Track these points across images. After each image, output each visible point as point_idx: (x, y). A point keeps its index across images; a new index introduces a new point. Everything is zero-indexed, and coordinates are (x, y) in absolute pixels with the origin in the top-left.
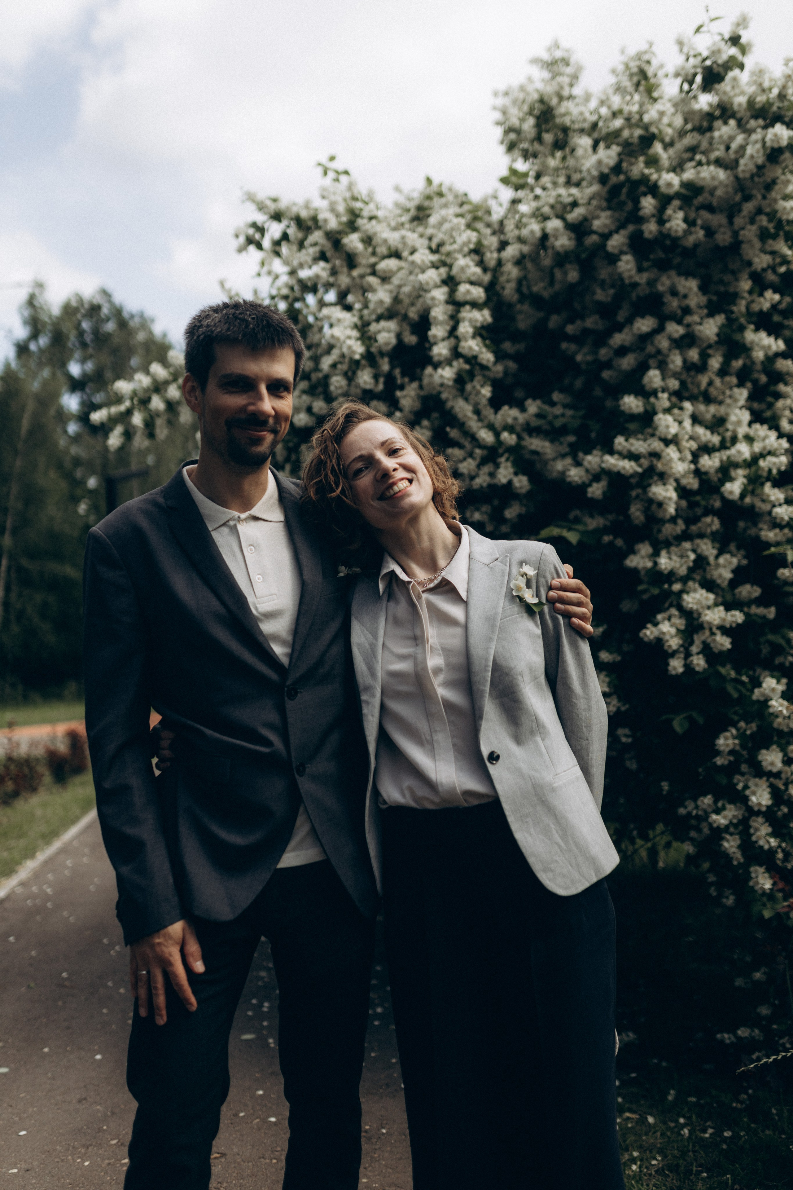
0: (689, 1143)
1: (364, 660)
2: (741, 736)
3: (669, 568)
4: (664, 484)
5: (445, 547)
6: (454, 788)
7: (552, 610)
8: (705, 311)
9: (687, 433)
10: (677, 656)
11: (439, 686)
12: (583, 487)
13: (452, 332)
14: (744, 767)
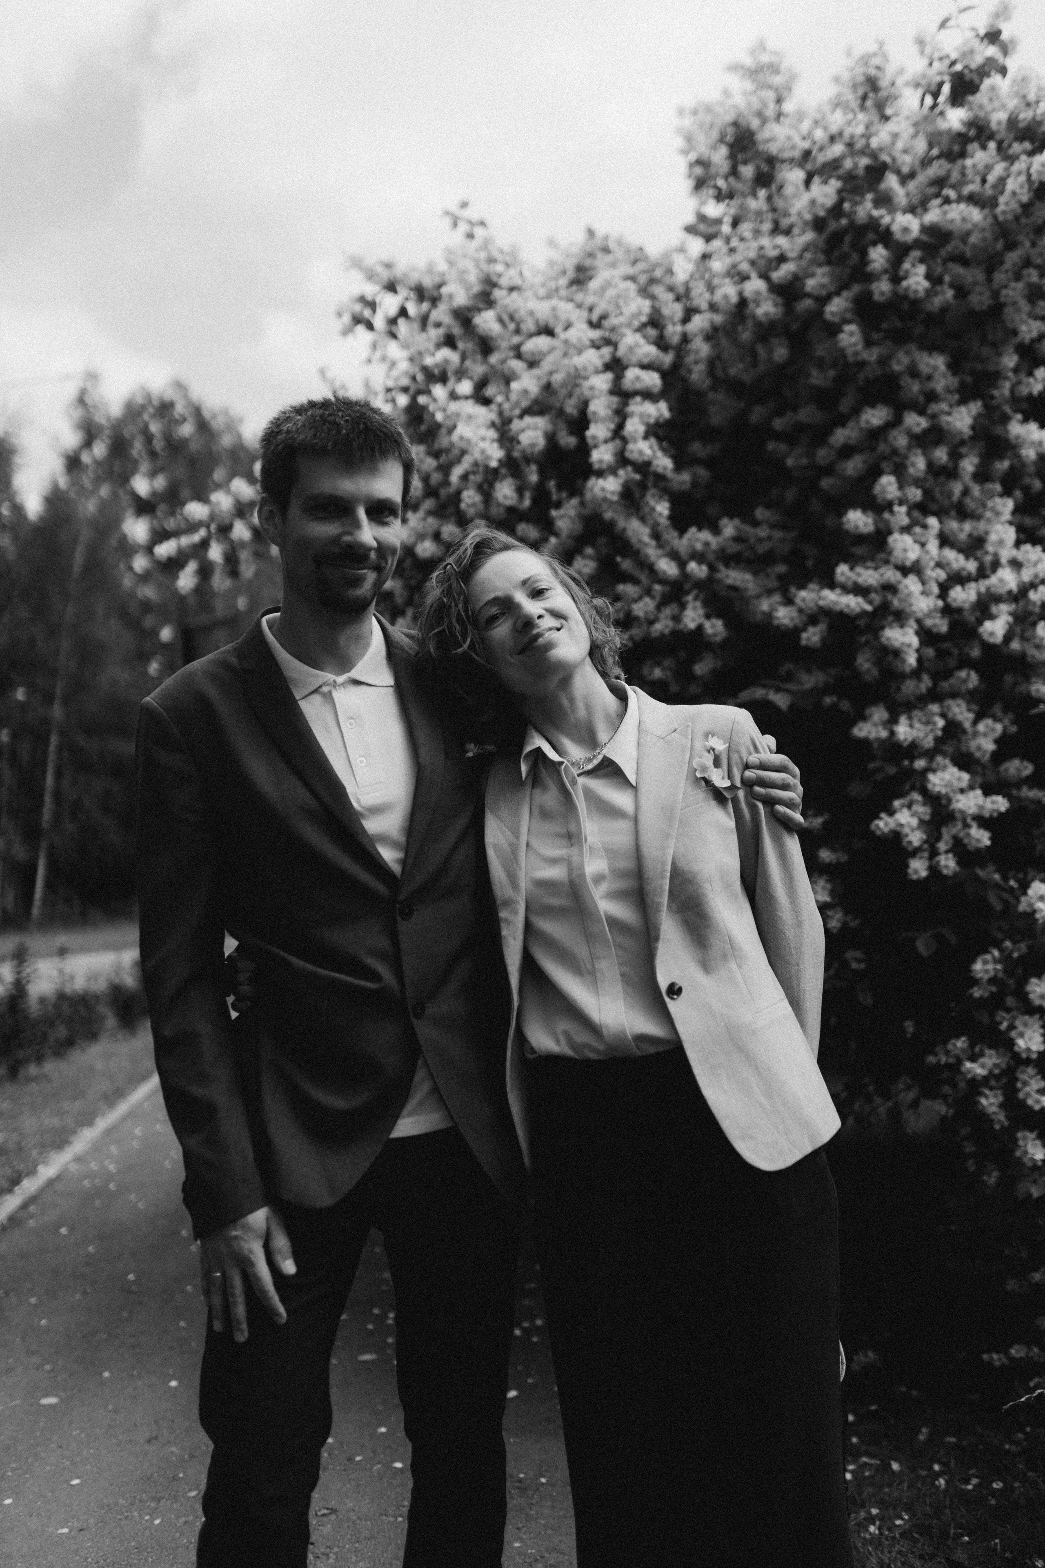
0: (945, 1497)
1: (503, 865)
2: (1006, 959)
3: (910, 739)
4: (902, 626)
5: (607, 716)
6: (623, 1032)
7: (750, 797)
8: (957, 397)
9: (932, 558)
10: (919, 855)
11: (601, 898)
12: (794, 633)
13: (618, 433)
14: (1010, 1001)
